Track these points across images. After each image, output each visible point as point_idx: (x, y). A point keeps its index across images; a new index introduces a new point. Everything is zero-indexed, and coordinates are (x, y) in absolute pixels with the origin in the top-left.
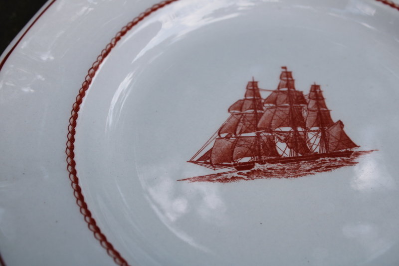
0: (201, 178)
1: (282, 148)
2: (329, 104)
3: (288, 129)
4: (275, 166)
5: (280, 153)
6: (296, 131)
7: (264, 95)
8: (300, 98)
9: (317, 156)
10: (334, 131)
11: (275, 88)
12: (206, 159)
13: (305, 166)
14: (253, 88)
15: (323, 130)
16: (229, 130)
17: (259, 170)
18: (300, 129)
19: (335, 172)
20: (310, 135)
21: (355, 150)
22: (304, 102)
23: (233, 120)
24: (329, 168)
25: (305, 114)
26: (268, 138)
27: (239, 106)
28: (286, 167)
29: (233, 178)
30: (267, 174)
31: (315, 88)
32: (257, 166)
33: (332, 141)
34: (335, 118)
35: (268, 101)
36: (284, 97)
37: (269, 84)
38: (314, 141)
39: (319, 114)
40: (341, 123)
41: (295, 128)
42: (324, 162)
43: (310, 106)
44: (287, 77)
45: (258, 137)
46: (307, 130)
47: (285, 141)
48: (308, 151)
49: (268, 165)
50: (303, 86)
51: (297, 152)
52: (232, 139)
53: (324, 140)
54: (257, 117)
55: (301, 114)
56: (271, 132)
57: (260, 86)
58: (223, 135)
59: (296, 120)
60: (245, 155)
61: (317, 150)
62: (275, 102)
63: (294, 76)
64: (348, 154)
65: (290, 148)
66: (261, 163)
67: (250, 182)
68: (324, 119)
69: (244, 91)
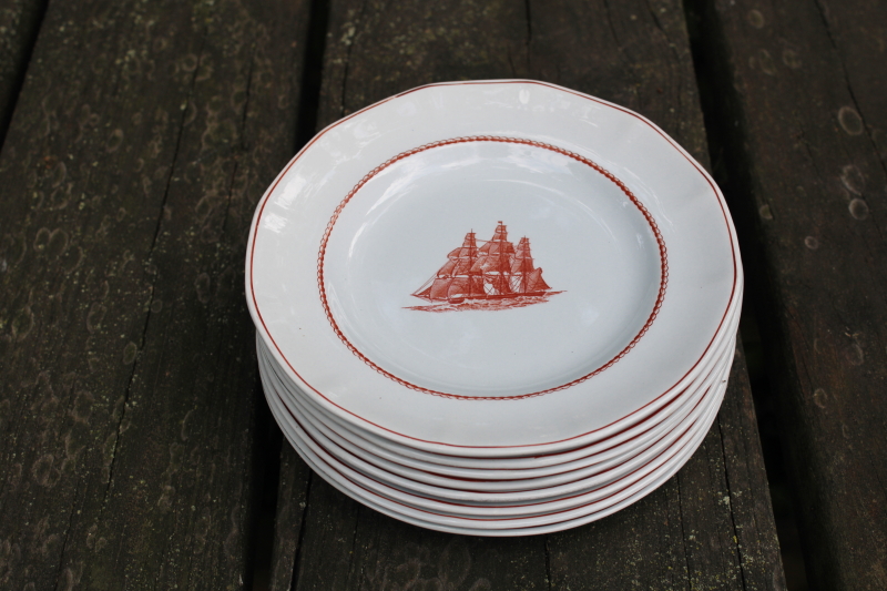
0: (420, 308)
1: (489, 288)
2: (534, 254)
3: (496, 273)
4: (480, 301)
5: (486, 291)
6: (502, 275)
7: (479, 245)
8: (510, 249)
9: (516, 295)
10: (533, 276)
11: (490, 239)
12: (426, 294)
13: (505, 302)
14: (471, 238)
15: (525, 276)
16: (446, 272)
17: (467, 304)
18: (505, 273)
19: (529, 307)
20: (513, 279)
21: (547, 291)
22: (513, 252)
23: (451, 264)
24: (524, 304)
25: (512, 262)
26: (478, 280)
27: (457, 253)
28: (490, 302)
29: (446, 309)
30: (472, 307)
31: (525, 242)
32: (466, 301)
33: (530, 283)
34: (536, 266)
35: (482, 250)
36: (497, 247)
37: (485, 236)
38: (516, 284)
39: (524, 261)
40: (540, 270)
41: (502, 273)
42: (521, 300)
43: (517, 255)
44: (502, 231)
45: (470, 279)
46: (511, 274)
47: (492, 282)
48: (509, 291)
49: (475, 301)
50: (513, 238)
51: (501, 291)
52: (449, 279)
53: (524, 283)
54: (471, 263)
55: (508, 262)
56: (481, 275)
57: (476, 237)
58: (441, 276)
59: (503, 266)
60: (458, 293)
61: (518, 291)
62: (487, 251)
63: (507, 230)
64: (541, 294)
65: (496, 288)
66: (470, 298)
67: (459, 313)
68: (527, 266)
69: (463, 241)
